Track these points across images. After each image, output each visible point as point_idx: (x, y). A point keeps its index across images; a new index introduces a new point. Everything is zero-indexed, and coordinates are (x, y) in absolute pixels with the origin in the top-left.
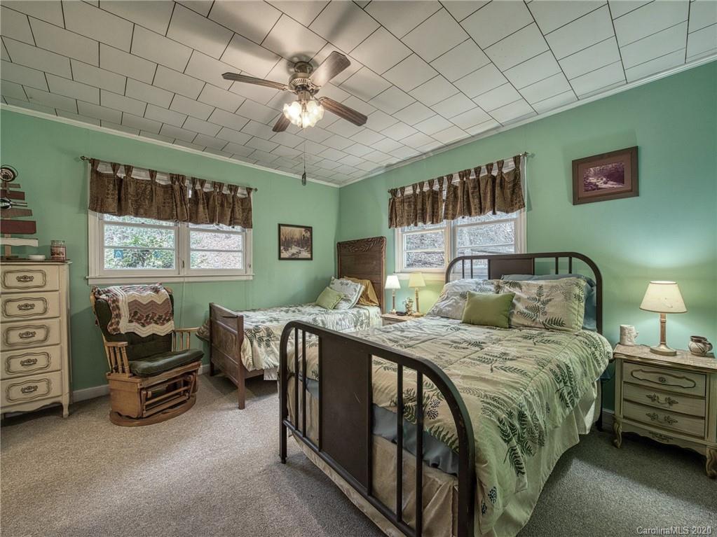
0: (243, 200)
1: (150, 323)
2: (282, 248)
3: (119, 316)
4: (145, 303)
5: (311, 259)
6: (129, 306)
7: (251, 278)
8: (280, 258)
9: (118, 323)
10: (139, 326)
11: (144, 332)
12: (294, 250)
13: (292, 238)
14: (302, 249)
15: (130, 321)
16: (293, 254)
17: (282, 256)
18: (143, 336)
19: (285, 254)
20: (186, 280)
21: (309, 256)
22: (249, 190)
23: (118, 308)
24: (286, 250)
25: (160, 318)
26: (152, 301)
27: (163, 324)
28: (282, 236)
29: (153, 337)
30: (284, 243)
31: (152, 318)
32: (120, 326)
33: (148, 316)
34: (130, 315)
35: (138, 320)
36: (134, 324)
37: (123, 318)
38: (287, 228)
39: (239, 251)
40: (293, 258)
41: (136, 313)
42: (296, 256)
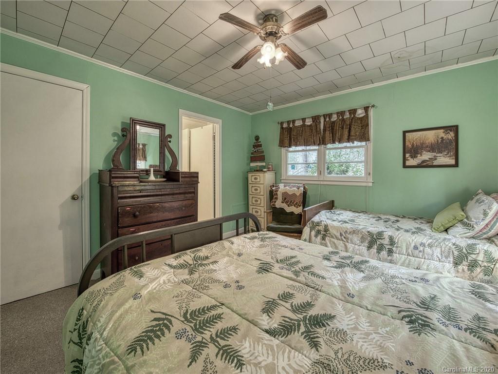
0: (361, 119)
1: (291, 205)
2: (407, 155)
3: (276, 198)
4: (290, 194)
5: (456, 165)
6: (282, 194)
7: (371, 184)
8: (405, 166)
9: (275, 202)
10: (287, 206)
11: (289, 209)
12: (426, 156)
13: (422, 144)
14: (438, 155)
15: (282, 202)
16: (424, 161)
17: (408, 163)
18: (287, 212)
19: (411, 162)
20: (322, 183)
21: (453, 162)
22: (366, 109)
23: (277, 194)
24: (414, 156)
25: (296, 204)
26: (294, 193)
27: (297, 207)
28: (407, 143)
29: (292, 213)
30: (410, 150)
31: (293, 203)
32: (276, 203)
33: (291, 201)
34: (283, 199)
35: (286, 202)
36: (284, 204)
37: (278, 200)
38: (414, 133)
39: (361, 162)
40: (423, 165)
41: (285, 198)
42: (429, 163)
